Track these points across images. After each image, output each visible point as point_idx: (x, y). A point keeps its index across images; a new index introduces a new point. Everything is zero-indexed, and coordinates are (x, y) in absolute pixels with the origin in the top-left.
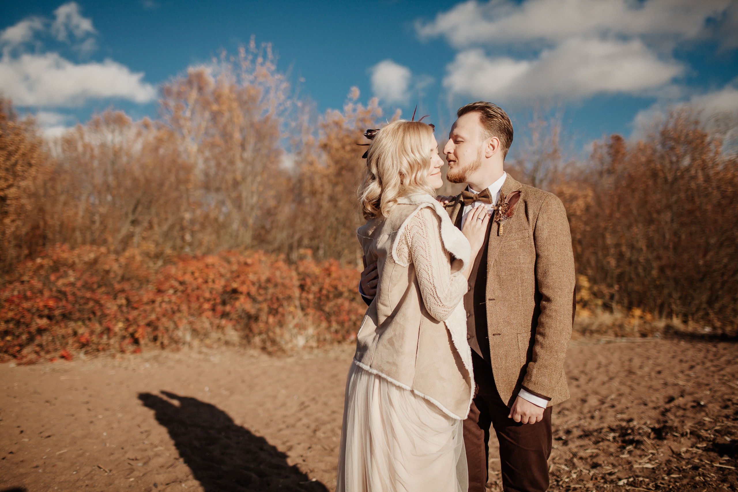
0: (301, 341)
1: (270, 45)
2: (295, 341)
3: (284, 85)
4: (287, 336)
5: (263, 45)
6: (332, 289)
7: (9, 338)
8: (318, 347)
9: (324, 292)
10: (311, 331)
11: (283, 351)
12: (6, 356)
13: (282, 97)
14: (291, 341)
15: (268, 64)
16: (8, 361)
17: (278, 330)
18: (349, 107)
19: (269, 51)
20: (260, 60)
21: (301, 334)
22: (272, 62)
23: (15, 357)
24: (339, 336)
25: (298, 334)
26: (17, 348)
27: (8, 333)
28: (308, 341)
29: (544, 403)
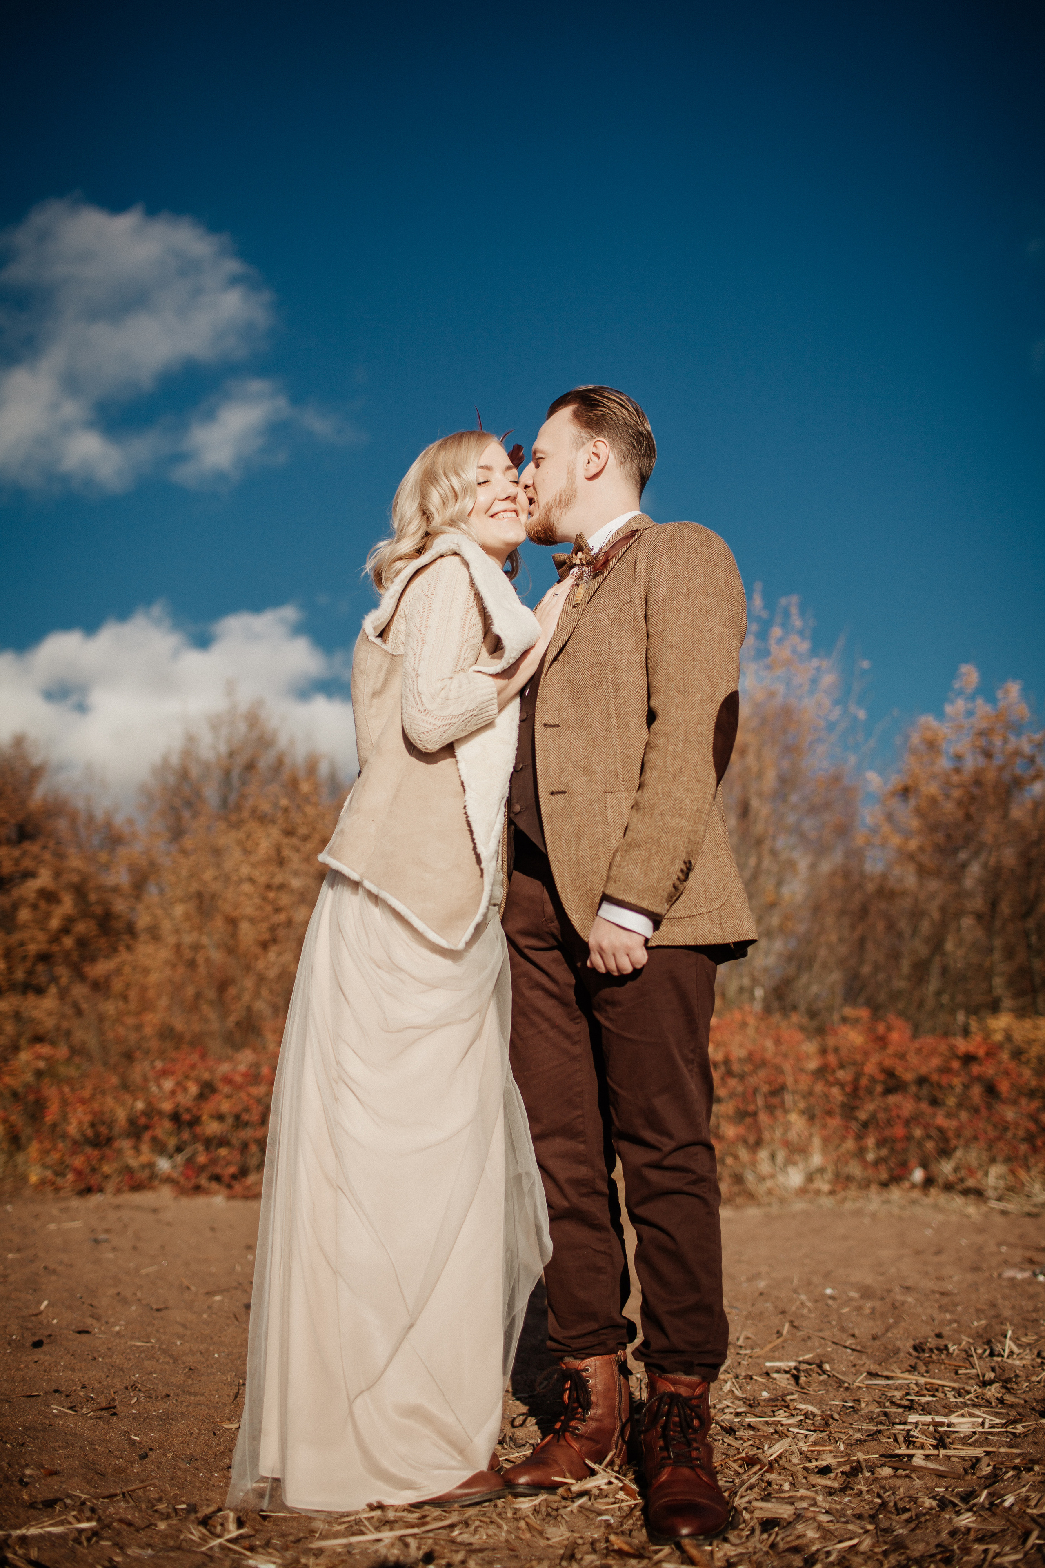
0: (795, 1178)
1: (794, 599)
2: (781, 1179)
3: (828, 679)
4: (765, 1167)
5: (783, 601)
6: (881, 1077)
7: (223, 1152)
8: (832, 1193)
9: (864, 1082)
10: (817, 1159)
11: (751, 1196)
12: (214, 1186)
13: (827, 702)
14: (772, 1176)
15: (795, 639)
16: (215, 1193)
17: (743, 1154)
18: (956, 707)
19: (794, 610)
20: (777, 632)
21: (795, 1164)
22: (801, 633)
23: (229, 1187)
24: (884, 1176)
25: (789, 1162)
26: (232, 1169)
27: (223, 1142)
28: (810, 1178)
29: (641, 924)
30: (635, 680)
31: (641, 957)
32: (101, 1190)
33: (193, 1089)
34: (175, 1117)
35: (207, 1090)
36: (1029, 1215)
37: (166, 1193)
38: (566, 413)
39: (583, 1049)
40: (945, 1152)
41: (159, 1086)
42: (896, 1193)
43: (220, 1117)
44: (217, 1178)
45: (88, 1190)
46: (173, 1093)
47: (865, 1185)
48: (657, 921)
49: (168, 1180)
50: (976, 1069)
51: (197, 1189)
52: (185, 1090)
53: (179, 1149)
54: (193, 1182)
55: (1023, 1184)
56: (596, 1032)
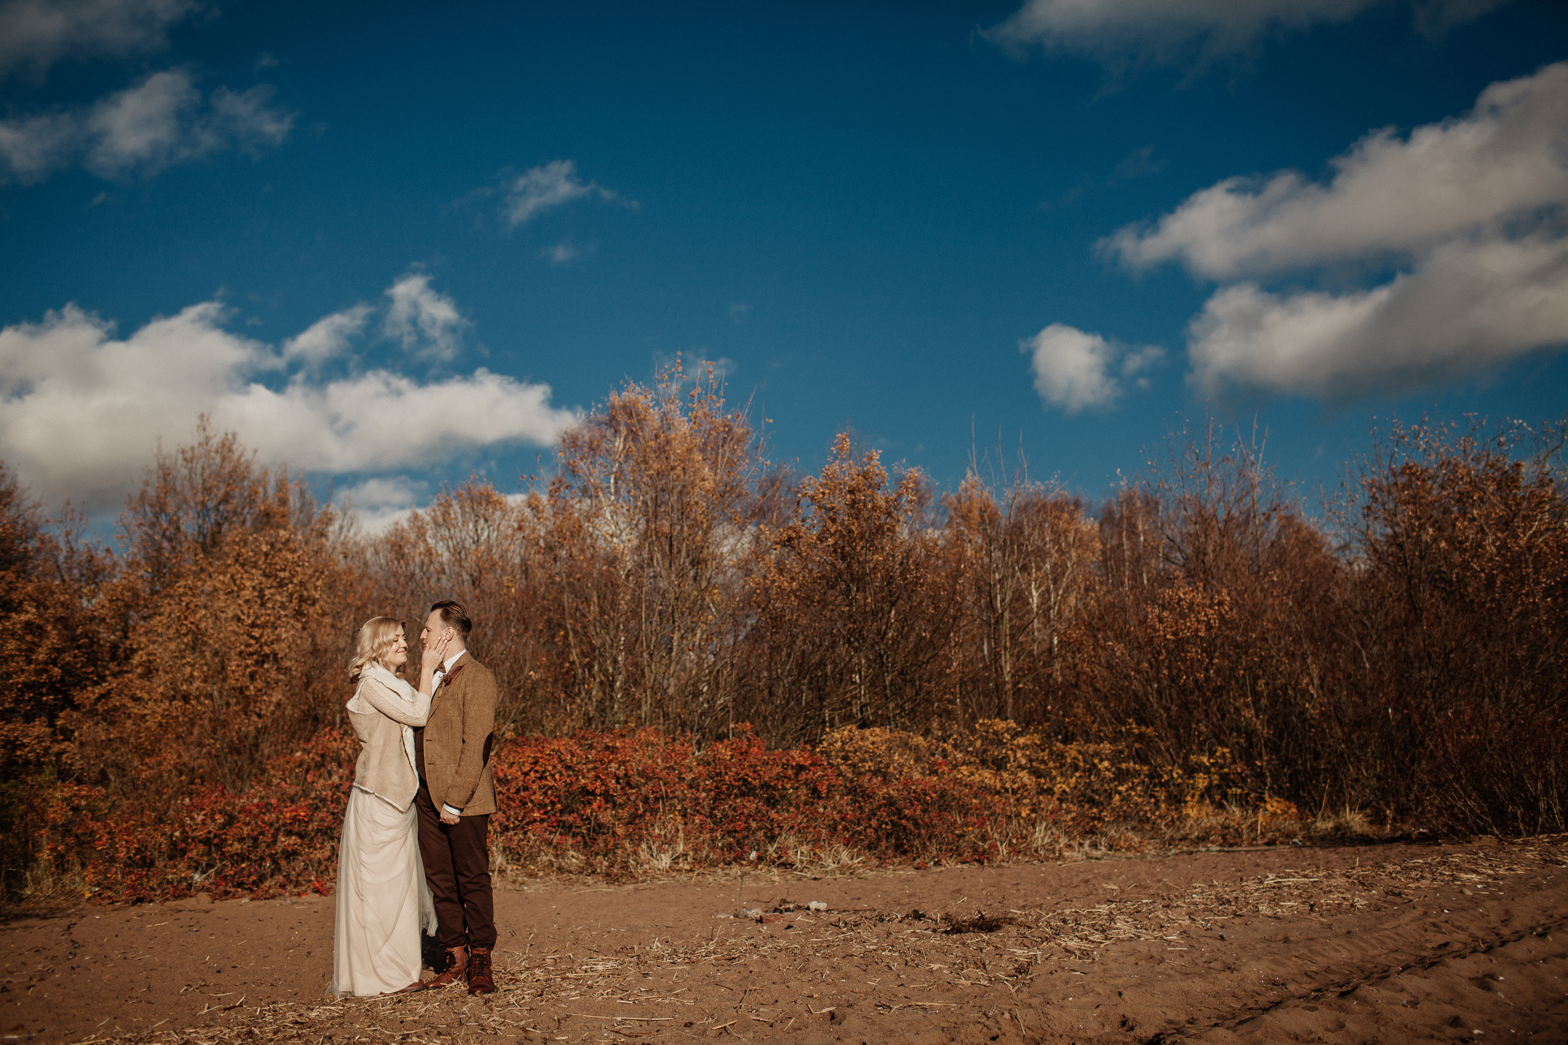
0: (664, 861)
2: (654, 863)
7: (245, 865)
8: (691, 870)
11: (634, 876)
12: (240, 891)
14: (648, 862)
16: (241, 897)
21: (665, 852)
23: (251, 891)
24: (728, 857)
25: (661, 850)
26: (254, 878)
27: (243, 857)
28: (675, 860)
29: (456, 812)
30: (458, 726)
31: (458, 820)
32: (151, 901)
33: (220, 819)
34: (207, 842)
35: (231, 820)
36: (815, 879)
37: (204, 897)
38: (438, 612)
39: (446, 844)
40: (772, 839)
41: (192, 819)
42: (736, 870)
43: (241, 840)
44: (240, 885)
45: (140, 900)
46: (204, 822)
47: (714, 864)
48: (461, 810)
49: (204, 889)
50: (803, 776)
51: (226, 893)
52: (214, 820)
53: (210, 866)
54: (222, 888)
55: (820, 858)
56: (449, 840)
